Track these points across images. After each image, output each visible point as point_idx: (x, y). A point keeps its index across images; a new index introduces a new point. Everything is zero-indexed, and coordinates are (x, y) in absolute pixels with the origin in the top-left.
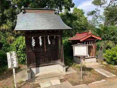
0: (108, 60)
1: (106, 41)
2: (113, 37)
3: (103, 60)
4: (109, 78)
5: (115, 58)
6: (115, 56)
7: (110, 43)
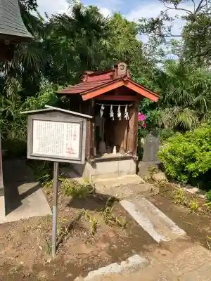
0: (170, 168)
1: (176, 109)
2: (195, 100)
3: (157, 167)
4: (161, 245)
5: (191, 167)
6: (194, 160)
7: (187, 117)
